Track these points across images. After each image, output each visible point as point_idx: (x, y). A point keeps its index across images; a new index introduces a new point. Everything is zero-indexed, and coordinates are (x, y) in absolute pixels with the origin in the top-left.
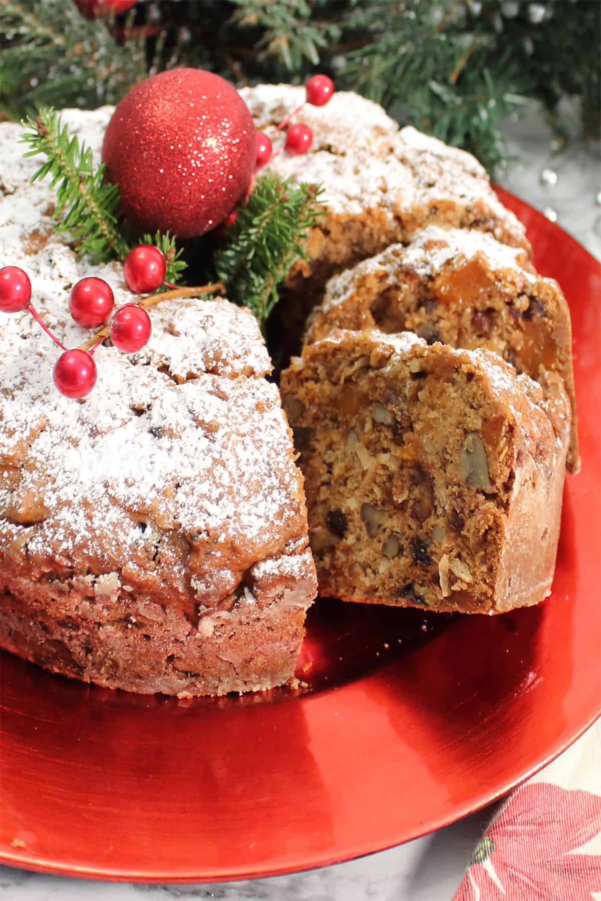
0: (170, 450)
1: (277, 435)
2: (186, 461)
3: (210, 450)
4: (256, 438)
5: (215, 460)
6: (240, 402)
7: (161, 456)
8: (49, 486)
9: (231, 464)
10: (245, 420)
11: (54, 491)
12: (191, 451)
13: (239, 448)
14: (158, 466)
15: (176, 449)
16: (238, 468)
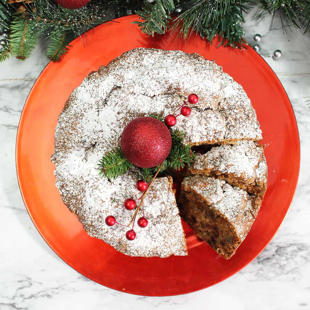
0: (155, 241)
1: (180, 234)
2: (159, 243)
3: (164, 241)
4: (175, 236)
5: (165, 243)
6: (171, 228)
7: (153, 242)
8: (128, 246)
9: (169, 243)
10: (173, 232)
11: (129, 247)
12: (160, 241)
13: (171, 240)
14: (152, 245)
15: (156, 241)
16: (171, 243)
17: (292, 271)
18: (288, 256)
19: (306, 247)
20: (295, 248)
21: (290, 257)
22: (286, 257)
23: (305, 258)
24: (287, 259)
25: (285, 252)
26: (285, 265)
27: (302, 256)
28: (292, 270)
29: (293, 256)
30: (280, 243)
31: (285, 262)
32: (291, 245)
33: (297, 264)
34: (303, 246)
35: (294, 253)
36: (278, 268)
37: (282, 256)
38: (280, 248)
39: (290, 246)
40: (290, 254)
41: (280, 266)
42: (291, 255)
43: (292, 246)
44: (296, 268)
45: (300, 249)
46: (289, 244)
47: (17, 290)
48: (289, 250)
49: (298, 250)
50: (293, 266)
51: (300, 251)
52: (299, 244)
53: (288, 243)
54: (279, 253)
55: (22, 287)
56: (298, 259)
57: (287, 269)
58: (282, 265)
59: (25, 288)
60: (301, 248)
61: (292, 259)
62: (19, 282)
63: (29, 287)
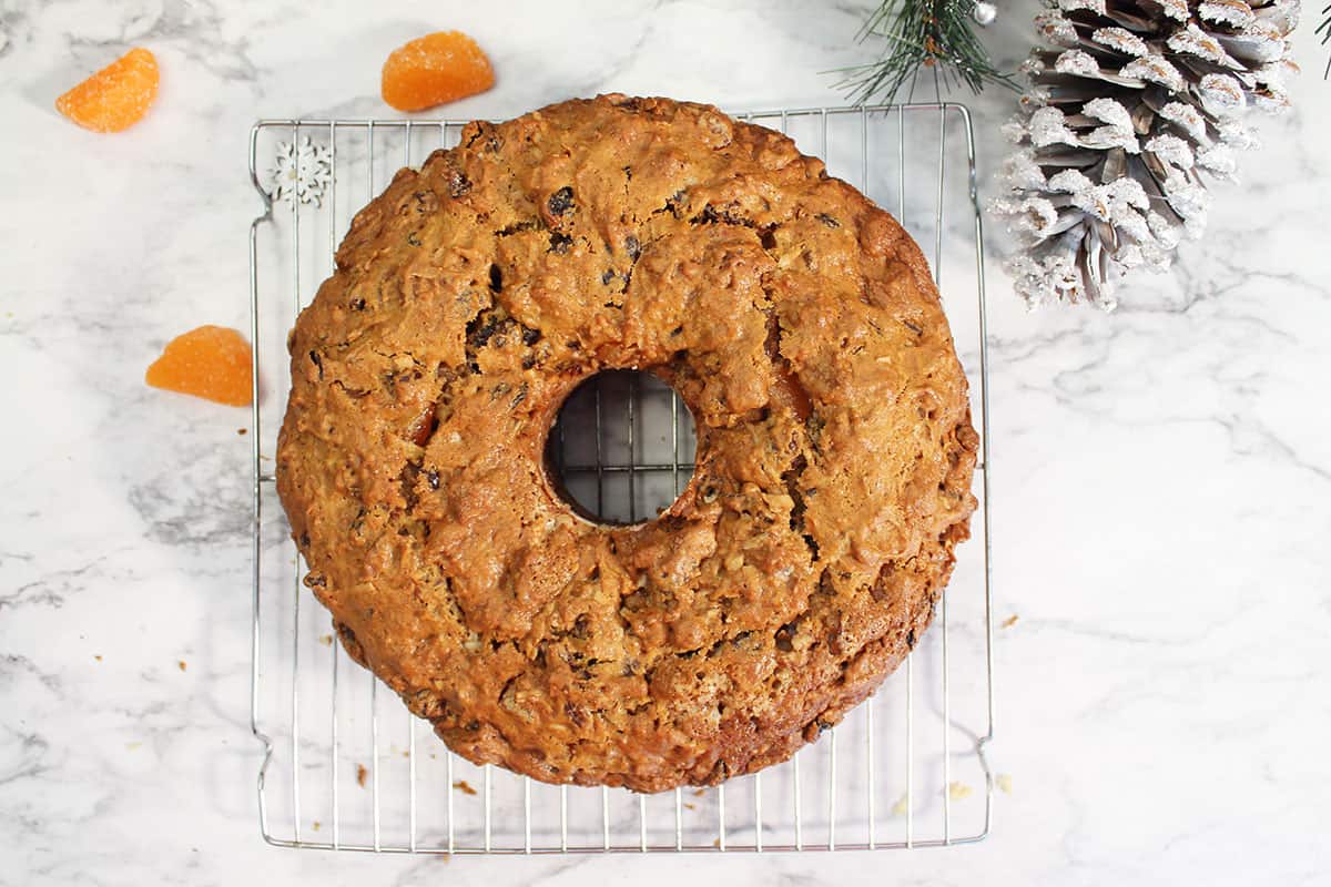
17: (198, 454)
18: (215, 502)
19: (159, 532)
20: (194, 530)
21: (207, 500)
22: (221, 501)
23: (159, 496)
24: (218, 492)
25: (223, 517)
26: (223, 474)
27: (170, 502)
28: (198, 457)
29: (198, 503)
30: (240, 546)
31: (222, 482)
32: (205, 540)
33: (187, 479)
34: (170, 534)
35: (194, 513)
36: (243, 464)
37: (232, 503)
38: (239, 529)
39: (211, 534)
40: (208, 510)
41: (236, 470)
42: (204, 505)
43: (204, 535)
44: (186, 464)
45: (177, 524)
46: (215, 541)
47: (1104, 359)
48: (211, 525)
49: (183, 524)
50: (198, 472)
51: (178, 518)
52: (183, 541)
53: (216, 545)
54: (243, 511)
55: (1088, 372)
56: (183, 494)
57: (214, 462)
58: (232, 475)
59: (1077, 368)
60: (172, 528)
61: (201, 494)
62: (1098, 389)
63: (1062, 373)
